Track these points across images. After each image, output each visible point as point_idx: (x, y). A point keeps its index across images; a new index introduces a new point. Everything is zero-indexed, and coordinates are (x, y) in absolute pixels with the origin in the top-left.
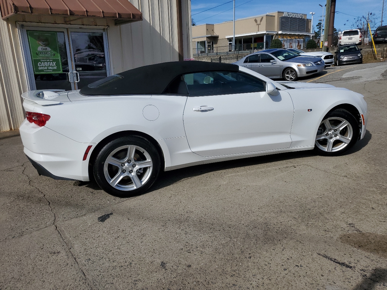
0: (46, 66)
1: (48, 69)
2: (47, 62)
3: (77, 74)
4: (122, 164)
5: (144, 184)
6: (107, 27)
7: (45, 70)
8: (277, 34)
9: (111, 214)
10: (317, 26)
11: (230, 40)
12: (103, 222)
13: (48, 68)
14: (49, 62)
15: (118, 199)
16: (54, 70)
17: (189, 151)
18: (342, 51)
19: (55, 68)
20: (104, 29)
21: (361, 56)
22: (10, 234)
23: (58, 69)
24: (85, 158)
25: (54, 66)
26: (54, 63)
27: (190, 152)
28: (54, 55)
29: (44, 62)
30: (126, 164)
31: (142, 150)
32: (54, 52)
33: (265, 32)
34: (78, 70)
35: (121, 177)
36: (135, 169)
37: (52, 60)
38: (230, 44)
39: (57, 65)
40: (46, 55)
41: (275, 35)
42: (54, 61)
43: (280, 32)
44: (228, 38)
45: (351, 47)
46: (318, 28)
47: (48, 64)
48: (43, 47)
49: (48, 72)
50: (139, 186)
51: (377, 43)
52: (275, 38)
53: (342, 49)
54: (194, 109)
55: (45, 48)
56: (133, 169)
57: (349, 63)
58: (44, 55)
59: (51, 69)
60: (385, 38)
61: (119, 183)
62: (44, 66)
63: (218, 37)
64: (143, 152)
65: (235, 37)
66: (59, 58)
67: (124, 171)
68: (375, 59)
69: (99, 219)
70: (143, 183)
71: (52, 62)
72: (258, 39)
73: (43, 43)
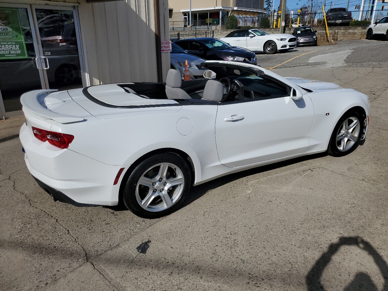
0: (7, 50)
1: (10, 54)
2: (9, 45)
3: (45, 59)
4: (153, 184)
5: (175, 203)
6: (78, 4)
7: (7, 54)
8: (233, 11)
9: (149, 241)
10: (266, 2)
11: (185, 14)
12: (145, 253)
13: (10, 52)
14: (10, 44)
15: (148, 221)
16: (18, 55)
17: (218, 163)
18: (299, 32)
19: (19, 52)
20: (74, 7)
21: (316, 38)
22: (40, 280)
23: (23, 54)
24: (116, 183)
25: (17, 50)
26: (18, 46)
27: (220, 165)
28: (17, 36)
29: (5, 45)
30: (157, 184)
31: (174, 166)
32: (16, 33)
33: (221, 8)
34: (46, 54)
35: (153, 198)
36: (166, 188)
37: (14, 43)
38: (184, 18)
39: (21, 48)
40: (6, 37)
41: (231, 11)
42: (17, 43)
43: (236, 8)
44: (183, 12)
45: (307, 29)
46: (266, 4)
47: (10, 48)
48: (3, 27)
49: (10, 57)
50: (170, 205)
51: (330, 25)
52: (231, 14)
53: (299, 30)
54: (225, 119)
55: (5, 27)
56: (164, 188)
57: (306, 44)
58: (4, 37)
59: (13, 54)
60: (336, 20)
61: (150, 204)
62: (6, 51)
63: (173, 10)
64: (175, 169)
65: (192, 12)
66: (23, 40)
67: (154, 191)
68: (328, 41)
69: (139, 250)
70: (174, 201)
71: (14, 44)
72: (214, 14)
73: (3, 22)
